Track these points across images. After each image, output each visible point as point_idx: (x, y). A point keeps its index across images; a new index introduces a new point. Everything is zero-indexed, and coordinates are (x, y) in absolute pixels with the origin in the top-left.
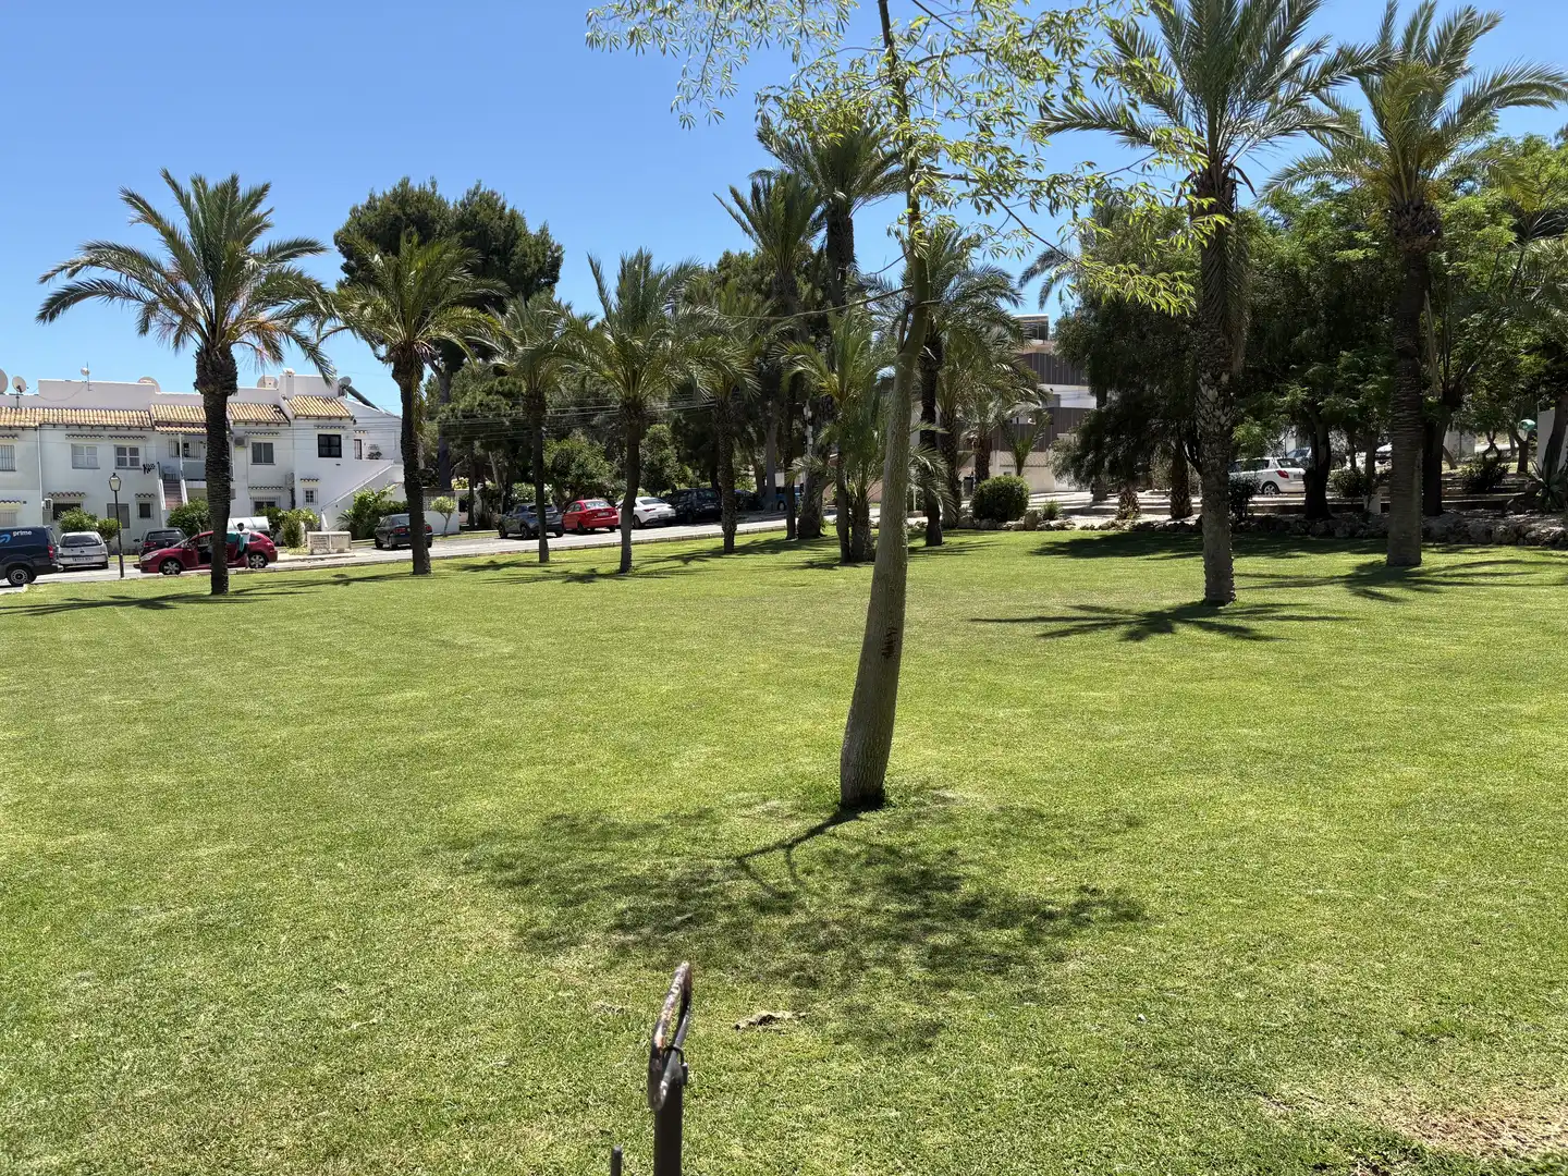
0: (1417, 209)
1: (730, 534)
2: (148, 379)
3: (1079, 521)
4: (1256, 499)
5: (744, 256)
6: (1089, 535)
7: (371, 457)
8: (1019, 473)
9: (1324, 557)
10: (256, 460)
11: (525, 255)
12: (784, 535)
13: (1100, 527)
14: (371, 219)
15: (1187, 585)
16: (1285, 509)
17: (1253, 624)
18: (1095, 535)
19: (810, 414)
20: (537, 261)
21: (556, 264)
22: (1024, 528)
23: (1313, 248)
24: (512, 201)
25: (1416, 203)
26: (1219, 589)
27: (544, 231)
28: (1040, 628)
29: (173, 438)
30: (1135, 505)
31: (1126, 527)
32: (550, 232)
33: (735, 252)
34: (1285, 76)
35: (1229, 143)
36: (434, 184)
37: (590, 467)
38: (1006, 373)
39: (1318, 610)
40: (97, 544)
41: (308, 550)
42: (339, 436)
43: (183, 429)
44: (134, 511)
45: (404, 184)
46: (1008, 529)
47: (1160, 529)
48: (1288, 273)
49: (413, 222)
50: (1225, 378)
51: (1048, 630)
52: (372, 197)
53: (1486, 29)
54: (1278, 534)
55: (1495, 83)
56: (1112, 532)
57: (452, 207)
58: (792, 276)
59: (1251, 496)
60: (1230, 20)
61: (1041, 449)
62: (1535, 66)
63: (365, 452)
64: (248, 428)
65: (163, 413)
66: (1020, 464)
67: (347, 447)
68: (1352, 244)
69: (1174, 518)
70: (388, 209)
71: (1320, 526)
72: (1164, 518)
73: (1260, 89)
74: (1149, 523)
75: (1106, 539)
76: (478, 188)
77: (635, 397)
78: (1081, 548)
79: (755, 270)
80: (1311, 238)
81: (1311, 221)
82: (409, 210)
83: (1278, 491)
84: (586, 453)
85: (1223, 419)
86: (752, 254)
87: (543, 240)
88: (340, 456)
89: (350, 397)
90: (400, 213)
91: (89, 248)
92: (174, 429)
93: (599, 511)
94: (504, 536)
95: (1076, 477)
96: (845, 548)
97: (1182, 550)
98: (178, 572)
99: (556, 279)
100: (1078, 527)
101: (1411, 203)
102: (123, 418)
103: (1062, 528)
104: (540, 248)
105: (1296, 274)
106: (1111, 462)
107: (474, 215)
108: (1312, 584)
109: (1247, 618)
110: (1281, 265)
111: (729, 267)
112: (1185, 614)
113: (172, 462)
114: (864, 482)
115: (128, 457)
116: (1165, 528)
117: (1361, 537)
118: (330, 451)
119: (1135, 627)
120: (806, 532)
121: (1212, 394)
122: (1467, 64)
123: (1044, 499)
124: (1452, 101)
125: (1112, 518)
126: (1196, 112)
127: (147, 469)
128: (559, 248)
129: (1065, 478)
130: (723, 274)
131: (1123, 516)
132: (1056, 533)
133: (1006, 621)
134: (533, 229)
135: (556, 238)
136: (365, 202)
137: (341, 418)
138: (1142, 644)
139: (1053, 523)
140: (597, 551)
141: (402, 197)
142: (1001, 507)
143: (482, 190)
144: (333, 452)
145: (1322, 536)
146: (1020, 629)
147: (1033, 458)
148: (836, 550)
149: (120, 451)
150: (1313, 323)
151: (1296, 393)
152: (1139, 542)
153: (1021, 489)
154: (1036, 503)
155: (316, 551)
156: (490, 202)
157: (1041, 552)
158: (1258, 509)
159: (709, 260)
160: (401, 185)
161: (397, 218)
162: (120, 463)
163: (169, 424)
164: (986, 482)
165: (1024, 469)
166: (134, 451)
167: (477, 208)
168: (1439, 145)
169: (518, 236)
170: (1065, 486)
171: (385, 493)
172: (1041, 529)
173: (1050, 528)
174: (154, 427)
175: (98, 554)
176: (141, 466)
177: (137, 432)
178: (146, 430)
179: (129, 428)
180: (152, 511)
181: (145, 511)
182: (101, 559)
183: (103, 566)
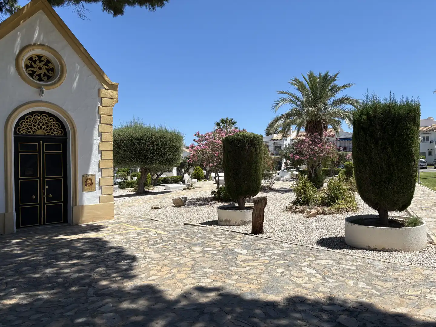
2: (431, 117)
40: (425, 162)
44: (427, 154)
102: (424, 129)
115: (426, 139)
127: (431, 142)
149: (424, 137)
162: (424, 141)
166: (428, 137)
174: (433, 130)
175: (424, 165)
176: (429, 141)
177: (429, 132)
178: (431, 131)
179: (426, 131)
180: (433, 153)
181: (430, 154)
182: (425, 166)
183: (426, 168)
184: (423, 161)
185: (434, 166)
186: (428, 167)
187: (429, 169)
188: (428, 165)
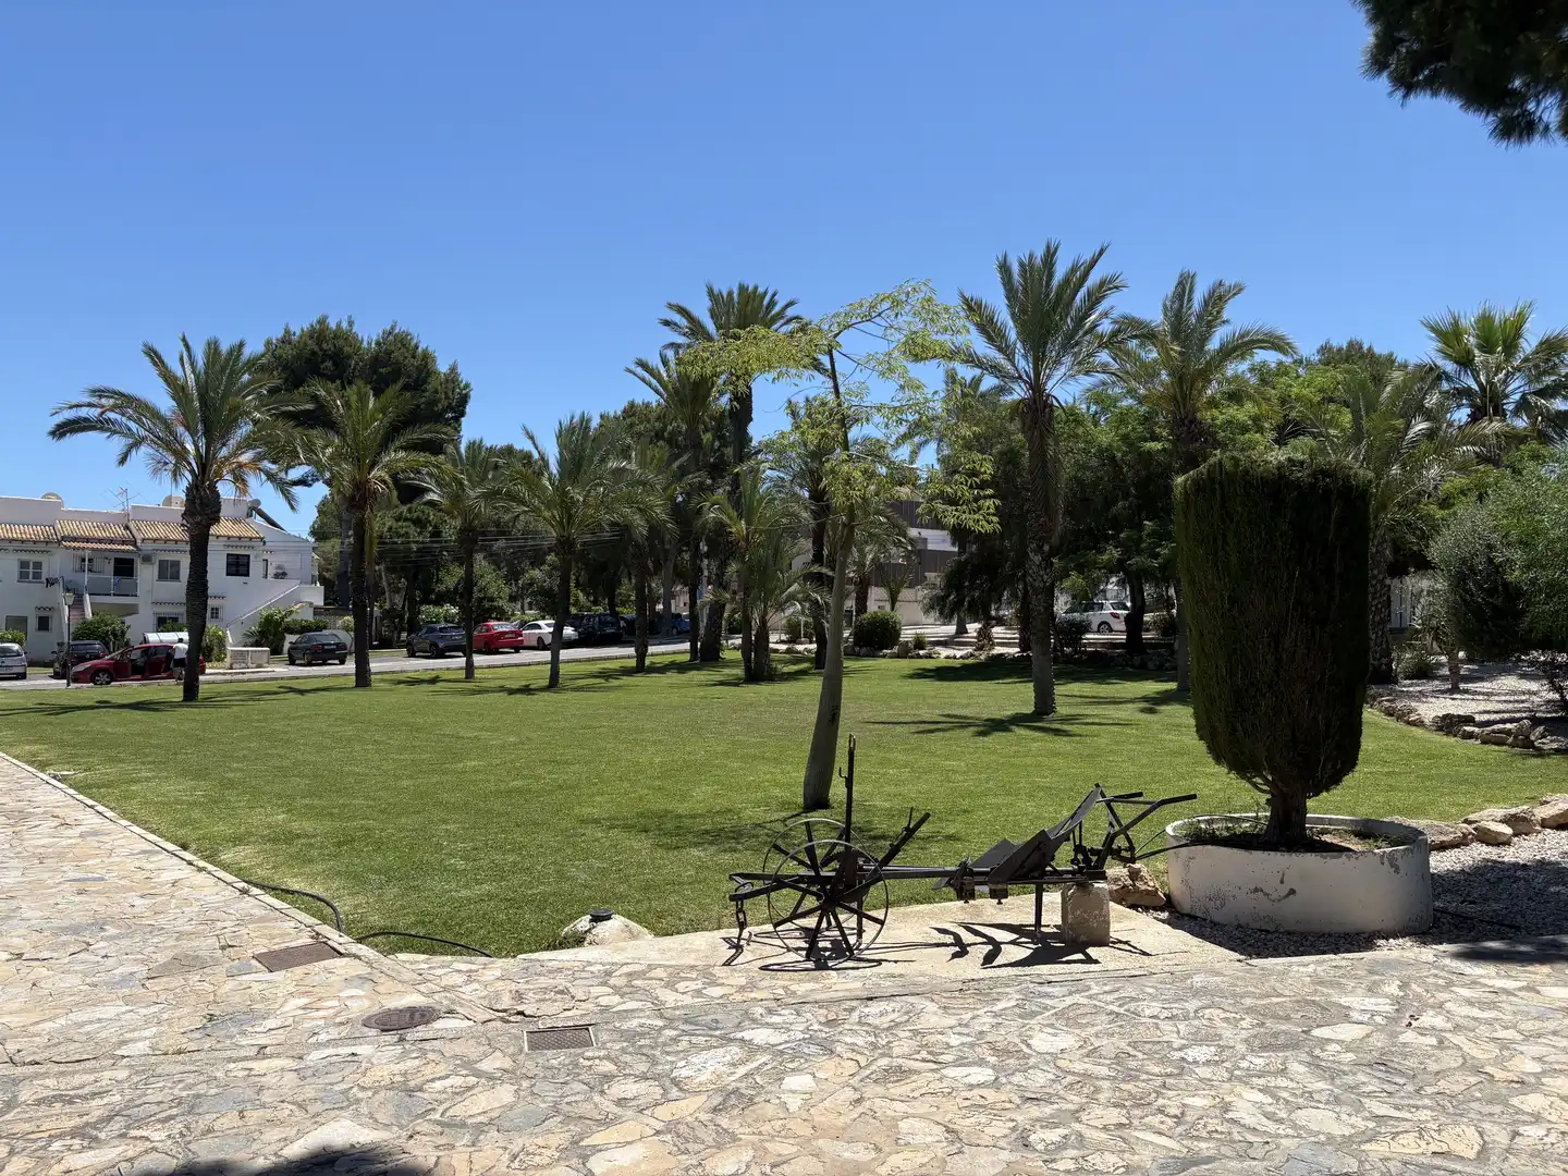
0: (1191, 422)
1: (641, 655)
2: (53, 495)
3: (944, 652)
4: (1088, 636)
5: (647, 405)
6: (951, 663)
7: (277, 576)
8: (893, 609)
9: (1135, 684)
10: (162, 576)
11: (436, 392)
12: (687, 657)
13: (961, 657)
14: (288, 352)
15: (1025, 703)
16: (1113, 645)
17: (1065, 727)
18: (957, 663)
19: (706, 548)
20: (447, 398)
21: (464, 400)
22: (898, 656)
23: (1125, 438)
24: (425, 341)
25: (1190, 417)
26: (1045, 705)
27: (453, 369)
28: (913, 728)
29: (80, 553)
30: (990, 639)
31: (983, 657)
32: (459, 371)
33: (638, 401)
34: (1086, 333)
35: (1049, 377)
36: (351, 323)
37: (492, 591)
38: (882, 524)
39: (1113, 719)
40: (19, 655)
41: (228, 665)
42: (249, 556)
43: (90, 545)
44: (33, 624)
45: (322, 321)
46: (884, 656)
47: (1011, 660)
48: (1106, 455)
49: (331, 358)
50: (1046, 548)
51: (920, 729)
52: (287, 332)
53: (1235, 294)
54: (1102, 665)
55: (1242, 336)
56: (970, 661)
57: (365, 344)
58: (699, 433)
59: (1084, 633)
60: (1048, 295)
61: (911, 586)
62: (1266, 328)
63: (272, 571)
64: (156, 546)
65: (70, 528)
66: (893, 600)
67: (256, 567)
68: (1154, 438)
69: (1022, 651)
70: (306, 344)
71: (1137, 660)
72: (1014, 651)
73: (1069, 343)
74: (1002, 655)
75: (965, 667)
76: (393, 328)
77: (569, 535)
78: (945, 674)
79: (658, 419)
80: (1123, 431)
81: (1122, 419)
82: (325, 346)
83: (1111, 630)
84: (488, 578)
85: (1045, 577)
86: (654, 404)
87: (453, 377)
88: (247, 575)
89: (259, 519)
90: (316, 349)
91: (94, 391)
92: (81, 545)
93: (507, 633)
94: (412, 655)
95: (941, 613)
96: (748, 669)
97: (1026, 677)
98: (108, 683)
99: (463, 414)
100: (943, 656)
101: (1186, 417)
102: (28, 532)
103: (929, 656)
104: (450, 386)
105: (1113, 458)
106: (969, 602)
107: (389, 353)
108: (1121, 703)
109: (1062, 723)
110: (1101, 451)
111: (633, 415)
112: (1019, 720)
113: (76, 577)
114: (765, 613)
115: (31, 570)
116: (1014, 660)
117: (1167, 669)
118: (237, 571)
119: (982, 728)
120: (707, 656)
121: (1037, 559)
122: (1225, 315)
123: (914, 631)
124: (1213, 345)
125: (970, 650)
126: (1025, 357)
127: (50, 582)
128: (467, 386)
129: (932, 614)
130: (628, 421)
131: (980, 648)
132: (925, 660)
133: (889, 723)
134: (443, 367)
135: (465, 376)
136: (280, 334)
137: (251, 539)
138: (986, 739)
139: (921, 652)
140: (515, 669)
141: (319, 333)
142: (878, 638)
143: (397, 331)
144: (242, 569)
145: (1137, 668)
146: (899, 728)
147: (905, 594)
148: (739, 672)
149: (24, 565)
150: (1126, 496)
151: (1112, 553)
152: (993, 669)
153: (895, 622)
154: (907, 634)
155: (234, 666)
156: (403, 341)
157: (911, 676)
158: (1090, 644)
159: (616, 408)
160: (319, 322)
161: (314, 353)
162: (23, 576)
163: (75, 539)
164: (865, 616)
165: (897, 604)
166: (38, 565)
167: (393, 348)
168: (1205, 375)
169: (429, 374)
170: (931, 621)
171: (291, 612)
172: (912, 657)
173: (919, 656)
174: (59, 542)
175: (16, 665)
176: (44, 579)
177: (42, 547)
178: (49, 545)
179: (35, 542)
180: (53, 624)
181: (44, 624)
182: (20, 670)
183: (22, 676)
184: (13, 651)
185: (51, 670)
186: (29, 671)
187: (30, 680)
188: (32, 664)
